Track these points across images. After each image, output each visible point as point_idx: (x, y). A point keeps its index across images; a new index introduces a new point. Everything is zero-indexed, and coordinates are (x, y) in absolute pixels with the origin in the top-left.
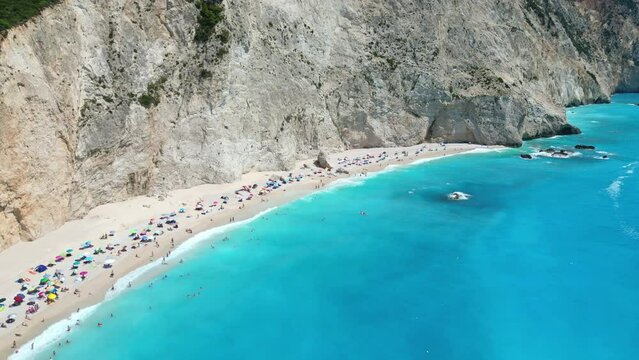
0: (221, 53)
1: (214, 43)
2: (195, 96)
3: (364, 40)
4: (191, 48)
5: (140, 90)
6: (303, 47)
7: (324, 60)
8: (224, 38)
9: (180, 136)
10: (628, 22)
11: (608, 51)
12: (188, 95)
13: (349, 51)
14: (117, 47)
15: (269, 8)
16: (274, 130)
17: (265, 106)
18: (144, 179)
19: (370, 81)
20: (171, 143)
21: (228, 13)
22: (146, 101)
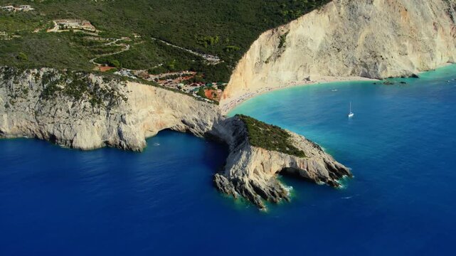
0: (284, 51)
1: (282, 48)
2: (277, 61)
3: (330, 42)
4: (277, 49)
5: (265, 60)
6: (309, 45)
7: (316, 48)
8: (285, 47)
9: (272, 70)
12: (275, 61)
13: (325, 46)
14: (262, 51)
15: (300, 35)
16: (296, 69)
17: (294, 64)
19: (330, 55)
20: (270, 72)
21: (287, 40)
22: (266, 62)
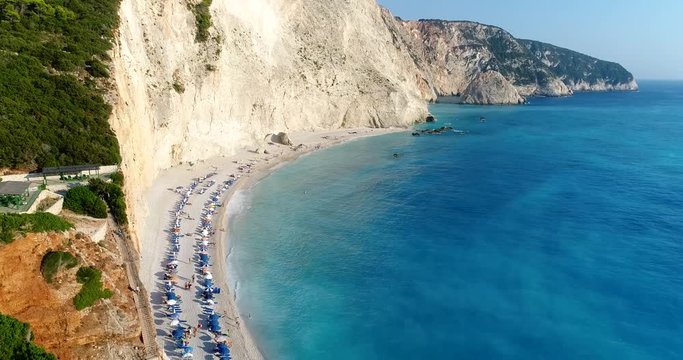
0: (218, 52)
1: (210, 43)
2: (204, 86)
3: (295, 46)
4: (197, 47)
5: (171, 80)
6: (256, 49)
8: (217, 39)
9: (197, 118)
10: (441, 40)
11: (430, 62)
12: (200, 84)
13: (286, 54)
14: (151, 44)
15: (233, 17)
16: (248, 114)
18: (180, 150)
19: (304, 77)
20: (193, 123)
21: (213, 19)
22: (179, 88)
